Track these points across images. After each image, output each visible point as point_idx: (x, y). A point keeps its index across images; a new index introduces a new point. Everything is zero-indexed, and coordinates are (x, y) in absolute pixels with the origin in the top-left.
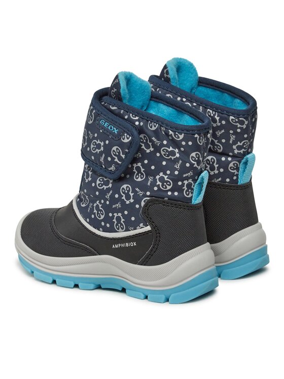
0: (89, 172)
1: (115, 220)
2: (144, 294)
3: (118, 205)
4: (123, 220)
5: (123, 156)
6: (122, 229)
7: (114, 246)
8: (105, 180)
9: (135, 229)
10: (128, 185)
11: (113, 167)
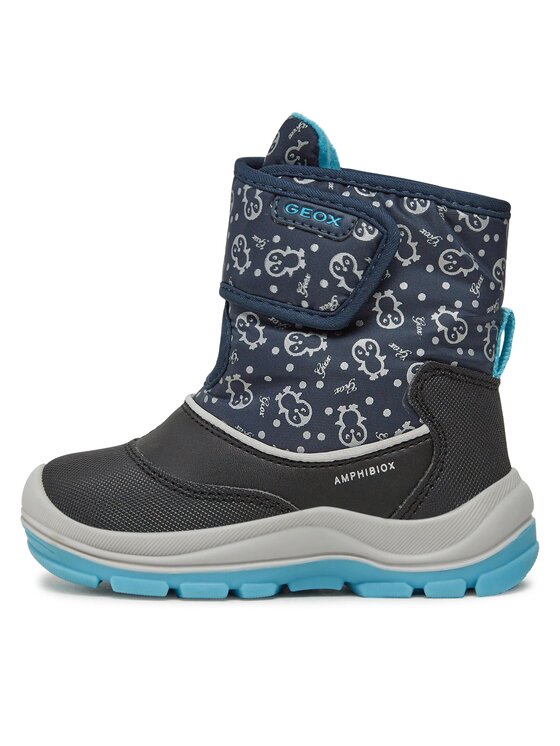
0: (257, 326)
1: (340, 422)
2: (411, 585)
3: (350, 386)
4: (361, 419)
5: (359, 274)
6: (359, 439)
7: (337, 480)
8: (306, 335)
9: (391, 435)
10: (370, 340)
11: (333, 300)
